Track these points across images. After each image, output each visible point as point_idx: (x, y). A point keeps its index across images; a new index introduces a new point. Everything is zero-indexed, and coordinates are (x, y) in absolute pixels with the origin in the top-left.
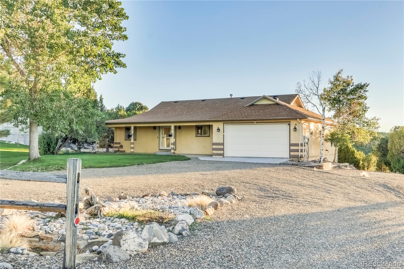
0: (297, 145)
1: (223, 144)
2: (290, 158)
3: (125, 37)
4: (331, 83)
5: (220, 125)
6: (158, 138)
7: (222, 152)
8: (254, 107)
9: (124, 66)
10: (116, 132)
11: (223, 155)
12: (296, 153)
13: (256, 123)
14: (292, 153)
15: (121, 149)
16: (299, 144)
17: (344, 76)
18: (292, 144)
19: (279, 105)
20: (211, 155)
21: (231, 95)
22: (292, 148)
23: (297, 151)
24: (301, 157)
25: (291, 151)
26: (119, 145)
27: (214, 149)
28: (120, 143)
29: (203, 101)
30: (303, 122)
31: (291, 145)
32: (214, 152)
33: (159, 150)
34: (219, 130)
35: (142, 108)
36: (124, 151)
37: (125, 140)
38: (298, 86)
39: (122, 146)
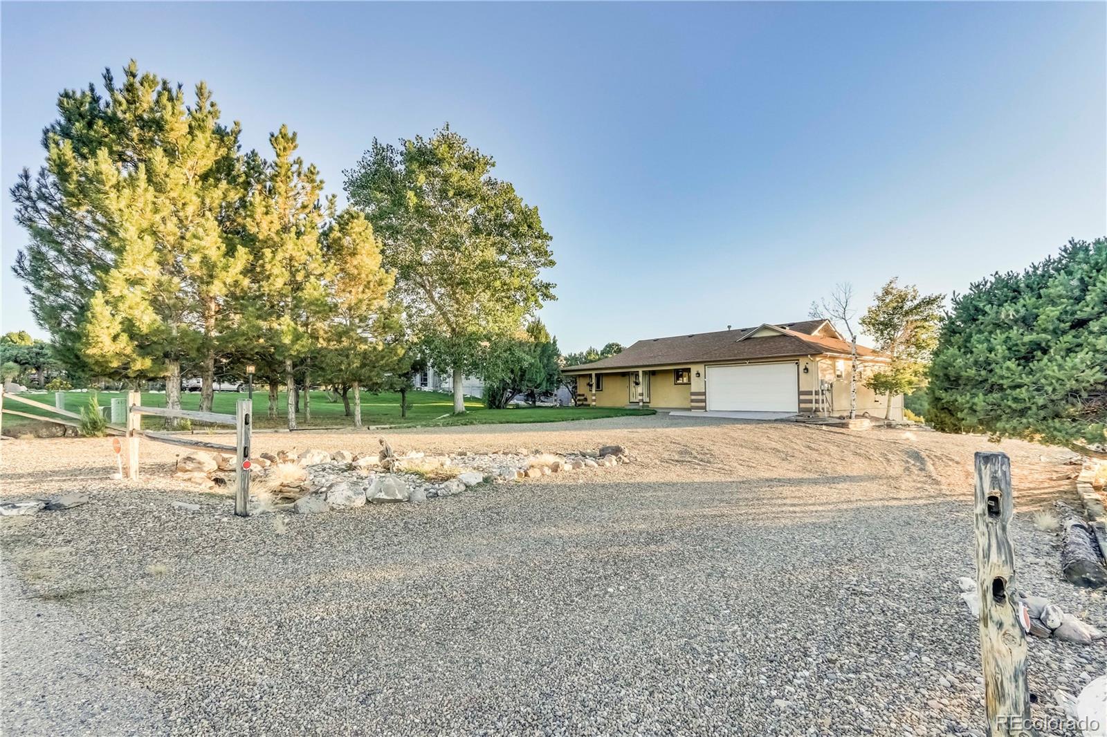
0: (810, 393)
1: (704, 394)
2: (799, 412)
3: (552, 263)
4: (878, 299)
5: (700, 368)
6: (628, 387)
7: (703, 404)
8: (750, 341)
9: (553, 298)
10: (579, 381)
11: (704, 408)
12: (808, 405)
13: (749, 363)
14: (802, 405)
15: (585, 403)
16: (812, 392)
17: (900, 286)
18: (802, 391)
19: (786, 337)
20: (689, 409)
21: (729, 327)
22: (802, 397)
23: (810, 402)
24: (817, 410)
25: (800, 402)
26: (582, 398)
27: (692, 401)
28: (584, 394)
29: (690, 337)
30: (818, 359)
31: (800, 393)
32: (693, 404)
33: (630, 402)
34: (698, 375)
35: (619, 350)
36: (589, 405)
38: (813, 307)
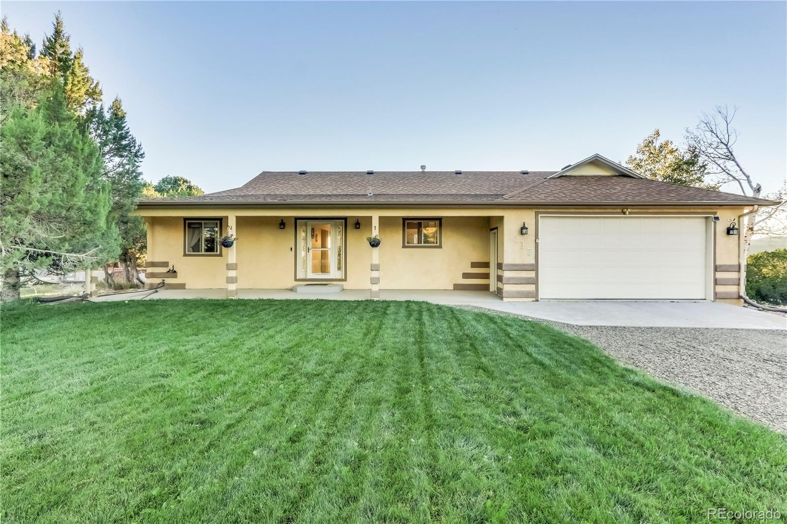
0: (733, 268)
1: (535, 268)
2: (714, 300)
5: (528, 217)
6: (293, 249)
7: (531, 288)
10: (153, 232)
11: (535, 296)
12: (730, 288)
13: (630, 213)
14: (720, 288)
16: (738, 267)
18: (720, 266)
19: (629, 180)
21: (423, 167)
22: (720, 275)
25: (716, 283)
26: (164, 270)
27: (507, 281)
28: (167, 263)
31: (716, 269)
32: (509, 288)
33: (296, 280)
37: (185, 255)
39: (175, 272)
